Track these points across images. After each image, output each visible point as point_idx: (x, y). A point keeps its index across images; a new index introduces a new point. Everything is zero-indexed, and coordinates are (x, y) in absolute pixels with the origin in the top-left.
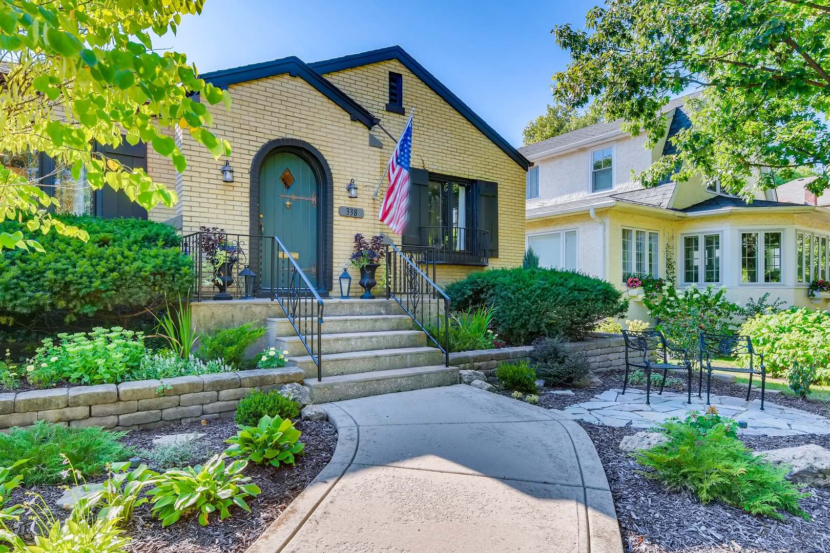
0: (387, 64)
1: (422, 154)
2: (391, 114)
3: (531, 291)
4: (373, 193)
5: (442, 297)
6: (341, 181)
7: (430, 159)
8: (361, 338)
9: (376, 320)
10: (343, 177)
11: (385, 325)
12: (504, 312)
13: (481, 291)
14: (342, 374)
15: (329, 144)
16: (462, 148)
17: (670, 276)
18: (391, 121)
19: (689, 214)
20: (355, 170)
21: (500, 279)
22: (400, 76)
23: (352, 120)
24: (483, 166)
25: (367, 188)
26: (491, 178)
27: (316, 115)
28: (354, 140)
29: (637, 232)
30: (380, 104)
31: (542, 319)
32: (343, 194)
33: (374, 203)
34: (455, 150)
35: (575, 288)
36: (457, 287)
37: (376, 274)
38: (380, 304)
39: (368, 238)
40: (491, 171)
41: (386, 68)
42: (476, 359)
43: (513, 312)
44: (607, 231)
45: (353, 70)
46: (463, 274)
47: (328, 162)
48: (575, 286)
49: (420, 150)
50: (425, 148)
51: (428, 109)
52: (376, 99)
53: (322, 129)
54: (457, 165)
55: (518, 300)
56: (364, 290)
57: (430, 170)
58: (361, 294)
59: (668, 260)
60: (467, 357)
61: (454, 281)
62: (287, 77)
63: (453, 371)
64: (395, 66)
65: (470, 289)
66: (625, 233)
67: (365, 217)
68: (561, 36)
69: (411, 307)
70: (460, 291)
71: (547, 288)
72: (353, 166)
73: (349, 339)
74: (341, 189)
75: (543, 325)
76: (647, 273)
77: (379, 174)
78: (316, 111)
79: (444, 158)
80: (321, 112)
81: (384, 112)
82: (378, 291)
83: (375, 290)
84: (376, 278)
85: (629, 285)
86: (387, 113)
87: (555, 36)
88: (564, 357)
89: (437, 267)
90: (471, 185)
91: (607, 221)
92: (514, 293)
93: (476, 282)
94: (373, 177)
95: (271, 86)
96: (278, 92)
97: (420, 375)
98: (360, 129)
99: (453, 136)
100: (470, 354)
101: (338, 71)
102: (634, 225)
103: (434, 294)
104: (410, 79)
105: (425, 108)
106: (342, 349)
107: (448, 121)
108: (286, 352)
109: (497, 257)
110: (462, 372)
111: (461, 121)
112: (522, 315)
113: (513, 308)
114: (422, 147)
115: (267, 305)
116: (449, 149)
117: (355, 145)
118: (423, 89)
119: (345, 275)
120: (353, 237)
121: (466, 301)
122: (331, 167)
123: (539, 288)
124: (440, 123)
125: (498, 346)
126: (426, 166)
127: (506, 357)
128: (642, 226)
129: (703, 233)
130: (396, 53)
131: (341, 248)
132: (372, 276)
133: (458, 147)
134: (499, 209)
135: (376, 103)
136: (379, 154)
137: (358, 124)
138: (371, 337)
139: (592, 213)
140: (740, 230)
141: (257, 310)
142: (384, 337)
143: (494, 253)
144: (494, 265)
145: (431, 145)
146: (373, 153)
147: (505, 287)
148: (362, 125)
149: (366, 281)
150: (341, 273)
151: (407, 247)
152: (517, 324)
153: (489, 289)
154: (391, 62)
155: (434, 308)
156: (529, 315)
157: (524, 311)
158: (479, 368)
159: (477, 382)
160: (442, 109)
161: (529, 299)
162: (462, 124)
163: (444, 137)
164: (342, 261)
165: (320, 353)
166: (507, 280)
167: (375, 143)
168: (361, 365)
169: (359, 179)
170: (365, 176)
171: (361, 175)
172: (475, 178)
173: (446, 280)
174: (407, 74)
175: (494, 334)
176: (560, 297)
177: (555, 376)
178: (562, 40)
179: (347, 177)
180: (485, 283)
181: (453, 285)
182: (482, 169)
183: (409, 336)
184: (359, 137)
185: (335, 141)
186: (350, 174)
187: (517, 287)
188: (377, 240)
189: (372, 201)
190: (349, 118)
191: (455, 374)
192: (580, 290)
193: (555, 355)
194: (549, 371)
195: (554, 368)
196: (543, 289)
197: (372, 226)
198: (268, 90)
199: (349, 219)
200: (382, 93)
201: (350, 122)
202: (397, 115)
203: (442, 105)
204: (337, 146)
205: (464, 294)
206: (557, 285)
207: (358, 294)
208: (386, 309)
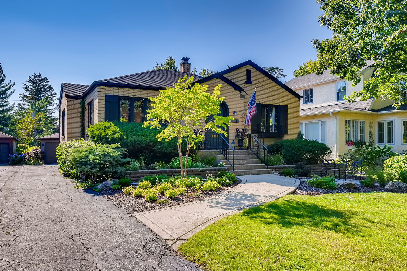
0: (246, 67)
1: (258, 98)
2: (248, 84)
3: (296, 147)
4: (242, 114)
5: (266, 149)
6: (232, 111)
7: (261, 99)
8: (242, 161)
9: (245, 156)
10: (232, 109)
11: (248, 158)
12: (286, 154)
13: (279, 147)
14: (238, 170)
15: (228, 99)
16: (273, 94)
17: (371, 141)
18: (247, 87)
19: (379, 113)
20: (236, 107)
21: (286, 143)
22: (250, 70)
23: (235, 90)
24: (282, 99)
25: (240, 113)
26: (284, 104)
27: (224, 90)
28: (236, 97)
29: (353, 121)
30: (243, 81)
31: (299, 156)
32: (232, 115)
33: (242, 117)
34: (271, 95)
35: (311, 146)
36: (271, 146)
37: (243, 142)
38: (246, 152)
39: (241, 130)
40: (285, 101)
41: (246, 68)
42: (276, 168)
43: (289, 154)
44: (338, 122)
45: (235, 71)
46: (274, 141)
47: (228, 105)
48: (311, 145)
49: (258, 96)
50: (260, 95)
51: (261, 81)
52: (242, 80)
53: (226, 94)
54: (272, 100)
55: (291, 150)
56: (239, 147)
57: (262, 103)
58: (238, 148)
59: (370, 133)
60: (273, 167)
61: (270, 144)
62: (215, 79)
63: (269, 170)
64: (249, 67)
65: (276, 147)
66: (347, 122)
67: (239, 122)
68: (315, 44)
69: (256, 152)
70: (272, 147)
71: (301, 146)
72: (236, 105)
73: (239, 161)
74: (231, 113)
75: (299, 158)
76: (358, 139)
77: (244, 107)
78: (224, 88)
79: (267, 98)
80: (225, 89)
81: (245, 84)
82: (244, 147)
83: (243, 147)
84: (243, 143)
85: (348, 145)
86: (246, 84)
87: (312, 44)
88: (304, 167)
89: (264, 138)
90: (277, 107)
91: (338, 117)
92: (290, 148)
93: (278, 144)
94: (242, 108)
95: (211, 83)
96: (213, 84)
97: (260, 171)
98: (238, 93)
99: (270, 89)
100: (274, 166)
101: (229, 72)
102: (351, 119)
103: (263, 148)
104: (254, 71)
105: (259, 80)
106: (237, 164)
107: (268, 84)
108: (224, 163)
109: (287, 134)
110: (272, 171)
111: (273, 83)
112: (292, 155)
113: (289, 153)
114: (258, 95)
115: (215, 151)
116: (269, 94)
117: (236, 98)
118: (259, 74)
119: (233, 142)
120: (236, 129)
121: (274, 151)
122: (228, 106)
123: (298, 146)
124: (265, 85)
125: (284, 165)
126: (260, 102)
127: (286, 168)
128: (355, 119)
129: (386, 121)
130: (249, 63)
131: (232, 133)
132: (242, 142)
133: (272, 93)
134: (288, 115)
135: (242, 81)
136: (244, 100)
137: (237, 91)
138: (245, 161)
139: (331, 114)
140: (402, 120)
141: (213, 153)
142: (248, 161)
143: (287, 133)
144: (286, 137)
145: (262, 94)
146: (242, 100)
147: (287, 145)
148: (238, 91)
149: (240, 144)
150: (232, 142)
151: (253, 131)
152: (291, 158)
153: (282, 147)
154: (247, 66)
155: (263, 153)
156: (294, 155)
157: (293, 154)
158: (277, 170)
159: (276, 173)
160: (266, 80)
161: (294, 150)
162: (273, 85)
163: (267, 90)
164: (232, 137)
165: (233, 165)
166: (288, 144)
167: (242, 97)
168: (243, 168)
169: (237, 110)
170: (239, 108)
171: (238, 108)
172: (279, 104)
173: (267, 143)
174: (253, 69)
175: (283, 161)
176: (305, 149)
177: (300, 173)
178: (316, 45)
179: (233, 109)
180: (281, 145)
181: (270, 145)
182: (282, 101)
183: (256, 161)
184: (237, 95)
185: (230, 98)
186: (234, 108)
187: (291, 146)
188: (244, 130)
189: (241, 117)
190: (234, 89)
191: (269, 171)
192: (312, 147)
193: (301, 167)
194: (299, 171)
195: (300, 170)
196: (300, 147)
197: (242, 125)
198: (210, 84)
199: (234, 123)
200: (244, 77)
201: (234, 91)
202: (249, 85)
203: (266, 78)
204: (230, 99)
205: (273, 148)
206: (305, 145)
207: (237, 149)
208: (248, 153)
